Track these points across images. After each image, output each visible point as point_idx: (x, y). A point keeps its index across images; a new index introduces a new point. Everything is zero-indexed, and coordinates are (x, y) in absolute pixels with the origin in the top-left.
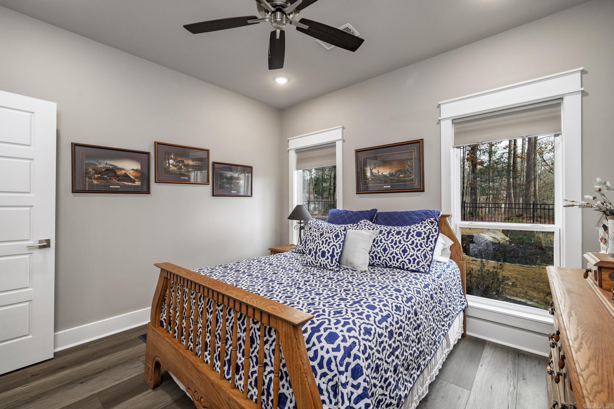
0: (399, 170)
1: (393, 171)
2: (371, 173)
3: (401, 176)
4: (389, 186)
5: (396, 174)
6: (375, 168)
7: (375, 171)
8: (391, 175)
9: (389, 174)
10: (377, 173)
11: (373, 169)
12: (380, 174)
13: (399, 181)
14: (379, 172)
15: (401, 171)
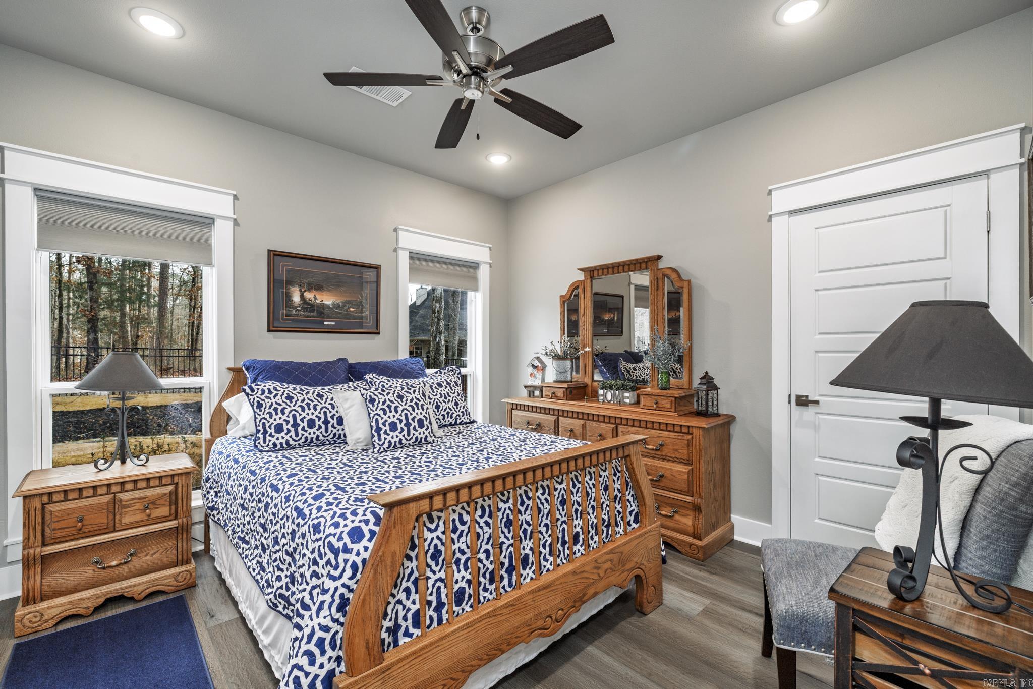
0: (349, 301)
1: (339, 301)
2: (302, 296)
3: (352, 309)
4: (334, 323)
5: (344, 306)
6: (309, 290)
7: (309, 295)
8: (337, 306)
9: (333, 304)
10: (313, 299)
11: (305, 291)
12: (318, 301)
13: (347, 316)
14: (316, 299)
15: (351, 303)
